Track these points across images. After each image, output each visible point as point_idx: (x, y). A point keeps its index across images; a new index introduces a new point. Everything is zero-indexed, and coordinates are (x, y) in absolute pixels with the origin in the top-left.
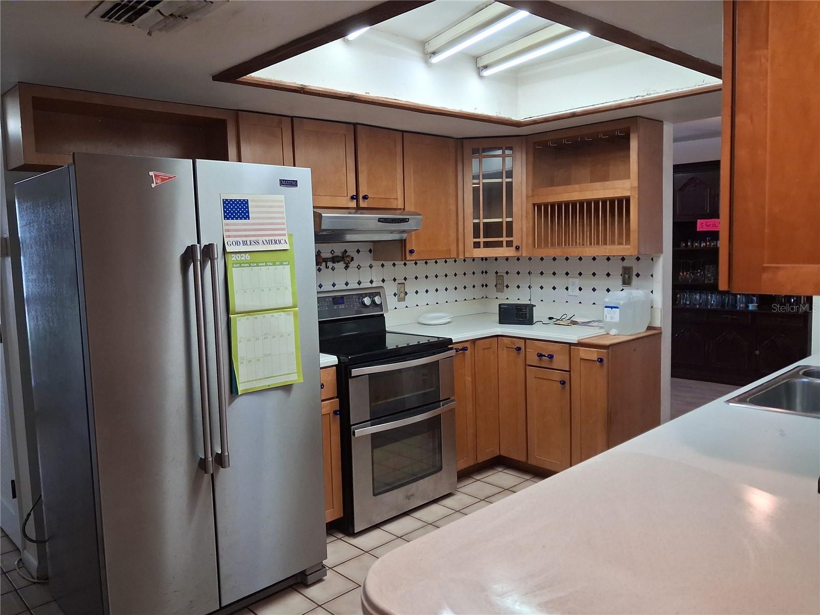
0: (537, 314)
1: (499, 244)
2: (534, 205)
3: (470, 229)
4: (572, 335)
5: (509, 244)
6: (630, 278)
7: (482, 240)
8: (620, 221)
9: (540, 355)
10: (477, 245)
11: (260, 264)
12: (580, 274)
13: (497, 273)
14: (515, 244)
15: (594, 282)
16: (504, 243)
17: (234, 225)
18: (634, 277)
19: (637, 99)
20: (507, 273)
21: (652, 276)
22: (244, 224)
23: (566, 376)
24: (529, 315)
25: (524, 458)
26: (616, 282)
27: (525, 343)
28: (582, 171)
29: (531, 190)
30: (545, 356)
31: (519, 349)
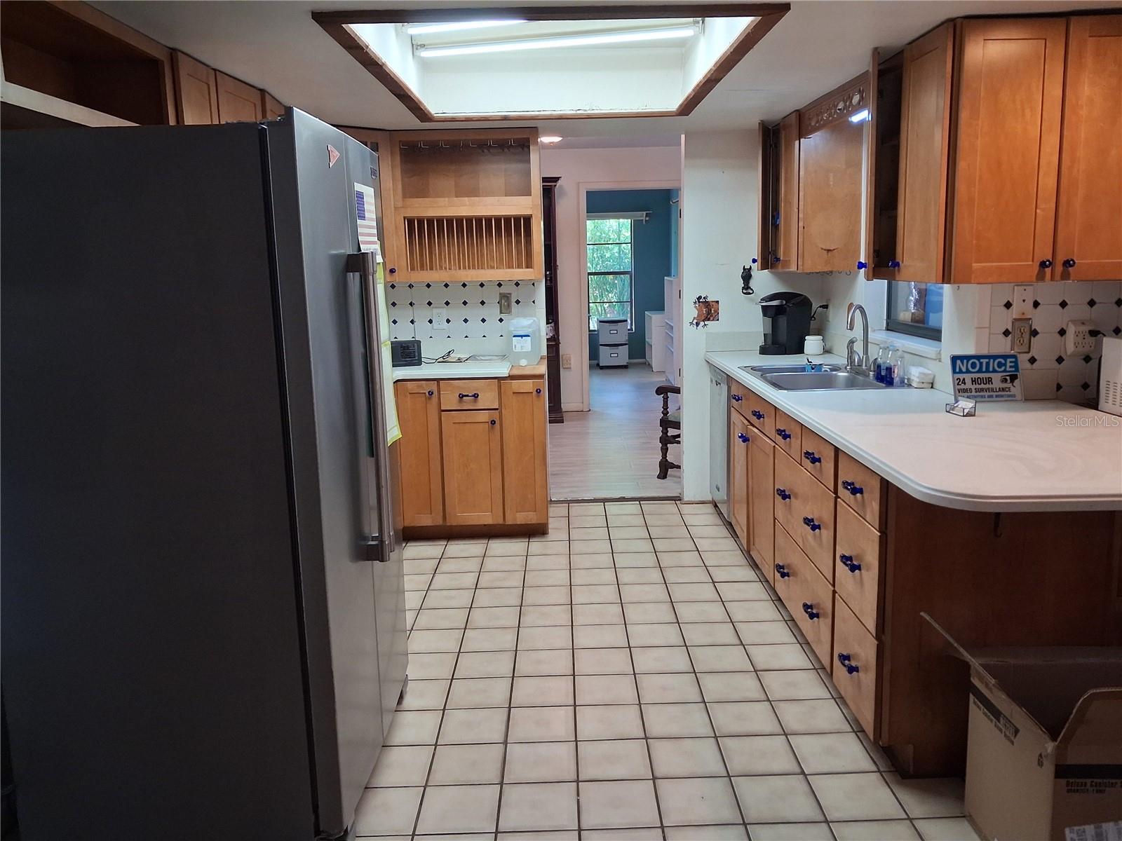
0: (425, 353)
2: (405, 218)
4: (503, 370)
6: (509, 306)
8: (518, 242)
9: (461, 396)
12: (447, 303)
14: (390, 268)
15: (466, 312)
18: (514, 304)
19: (578, 112)
21: (534, 302)
23: (495, 415)
24: (417, 354)
25: (440, 522)
26: (492, 311)
27: (438, 385)
28: (443, 182)
29: (401, 199)
30: (467, 396)
31: (431, 393)
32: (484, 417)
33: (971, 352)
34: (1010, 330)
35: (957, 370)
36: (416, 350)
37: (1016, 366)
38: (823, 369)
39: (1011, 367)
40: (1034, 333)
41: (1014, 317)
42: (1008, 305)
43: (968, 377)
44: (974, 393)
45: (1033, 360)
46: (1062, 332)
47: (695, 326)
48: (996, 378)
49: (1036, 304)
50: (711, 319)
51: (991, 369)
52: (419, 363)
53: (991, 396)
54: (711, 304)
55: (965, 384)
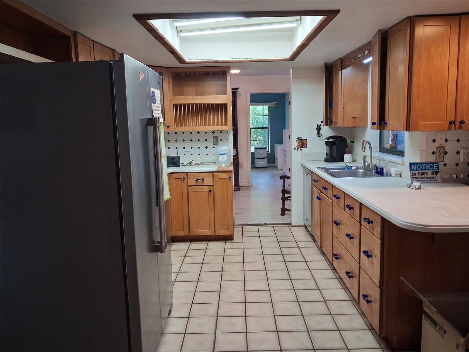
0: (182, 161)
2: (173, 104)
4: (214, 169)
6: (217, 141)
9: (197, 180)
12: (191, 140)
14: (167, 125)
15: (199, 144)
17: (154, 107)
18: (219, 141)
19: (247, 59)
21: (228, 140)
23: (211, 188)
24: (178, 162)
25: (187, 234)
26: (210, 144)
27: (187, 175)
28: (190, 89)
29: (172, 96)
30: (199, 180)
31: (184, 178)
32: (207, 189)
33: (418, 161)
34: (435, 151)
35: (412, 169)
36: (178, 160)
37: (438, 168)
38: (353, 169)
39: (436, 168)
40: (446, 153)
41: (437, 146)
42: (434, 141)
43: (417, 172)
44: (419, 179)
46: (458, 153)
47: (297, 150)
48: (429, 173)
49: (446, 140)
50: (304, 147)
51: (427, 169)
52: (179, 166)
53: (427, 181)
54: (304, 140)
55: (415, 175)
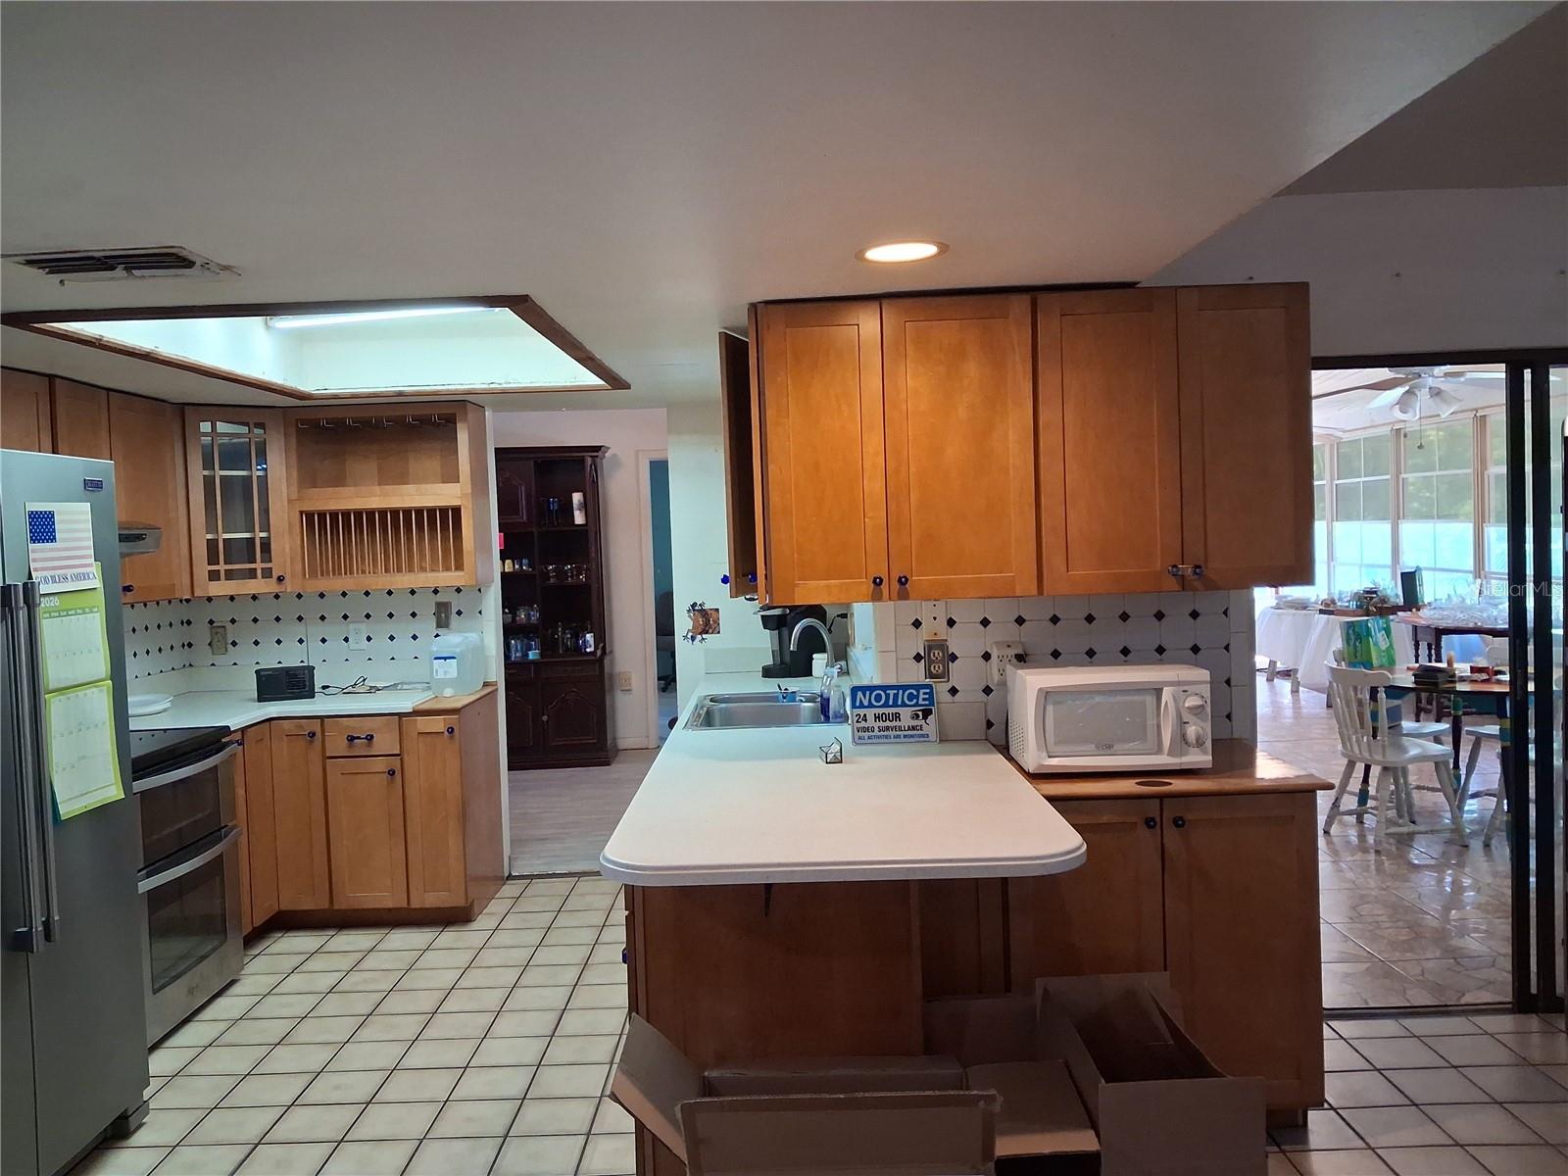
0: (320, 680)
1: (252, 574)
2: (301, 513)
3: (201, 552)
5: (267, 573)
6: (447, 617)
7: (222, 567)
8: (445, 539)
9: (351, 739)
10: (214, 576)
11: (70, 613)
12: (368, 616)
13: (211, 622)
14: (275, 575)
15: (391, 627)
16: (259, 572)
17: (42, 551)
18: (454, 616)
19: (492, 386)
20: (233, 621)
21: (480, 612)
22: (52, 550)
23: (396, 763)
24: (307, 684)
26: (427, 625)
27: (321, 725)
28: (364, 466)
29: (296, 490)
30: (359, 738)
31: (313, 735)
32: (380, 765)
33: (876, 682)
34: (922, 654)
35: (858, 704)
36: (307, 679)
37: (931, 698)
39: (924, 699)
40: (953, 658)
41: (925, 638)
42: (917, 624)
43: (870, 713)
44: (876, 733)
45: (954, 691)
46: (987, 656)
47: (691, 640)
48: (906, 713)
49: (951, 623)
50: (710, 631)
51: (899, 703)
52: (310, 694)
53: (898, 737)
54: (709, 612)
55: (866, 721)
